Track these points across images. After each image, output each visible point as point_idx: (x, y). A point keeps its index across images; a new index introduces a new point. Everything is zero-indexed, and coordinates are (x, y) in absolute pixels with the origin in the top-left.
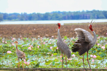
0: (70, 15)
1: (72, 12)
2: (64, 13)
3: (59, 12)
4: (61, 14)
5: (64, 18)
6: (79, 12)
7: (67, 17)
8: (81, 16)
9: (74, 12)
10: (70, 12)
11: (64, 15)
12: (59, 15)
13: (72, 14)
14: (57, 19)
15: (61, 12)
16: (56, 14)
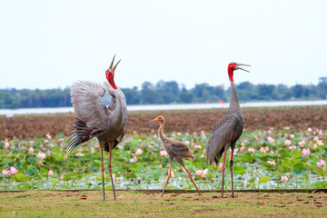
0: (37, 97)
1: (43, 91)
2: (25, 92)
3: (14, 91)
4: (18, 95)
5: (25, 105)
6: (59, 90)
7: (31, 101)
8: (63, 100)
9: (48, 91)
10: (37, 91)
11: (25, 98)
12: (13, 98)
13: (44, 94)
14: (8, 106)
15: (19, 91)
16: (7, 95)
